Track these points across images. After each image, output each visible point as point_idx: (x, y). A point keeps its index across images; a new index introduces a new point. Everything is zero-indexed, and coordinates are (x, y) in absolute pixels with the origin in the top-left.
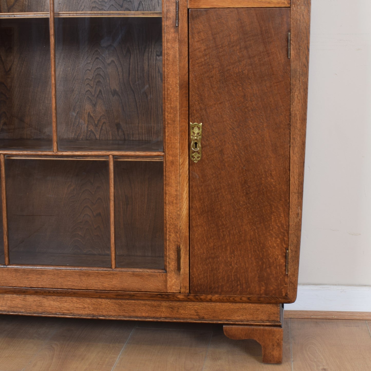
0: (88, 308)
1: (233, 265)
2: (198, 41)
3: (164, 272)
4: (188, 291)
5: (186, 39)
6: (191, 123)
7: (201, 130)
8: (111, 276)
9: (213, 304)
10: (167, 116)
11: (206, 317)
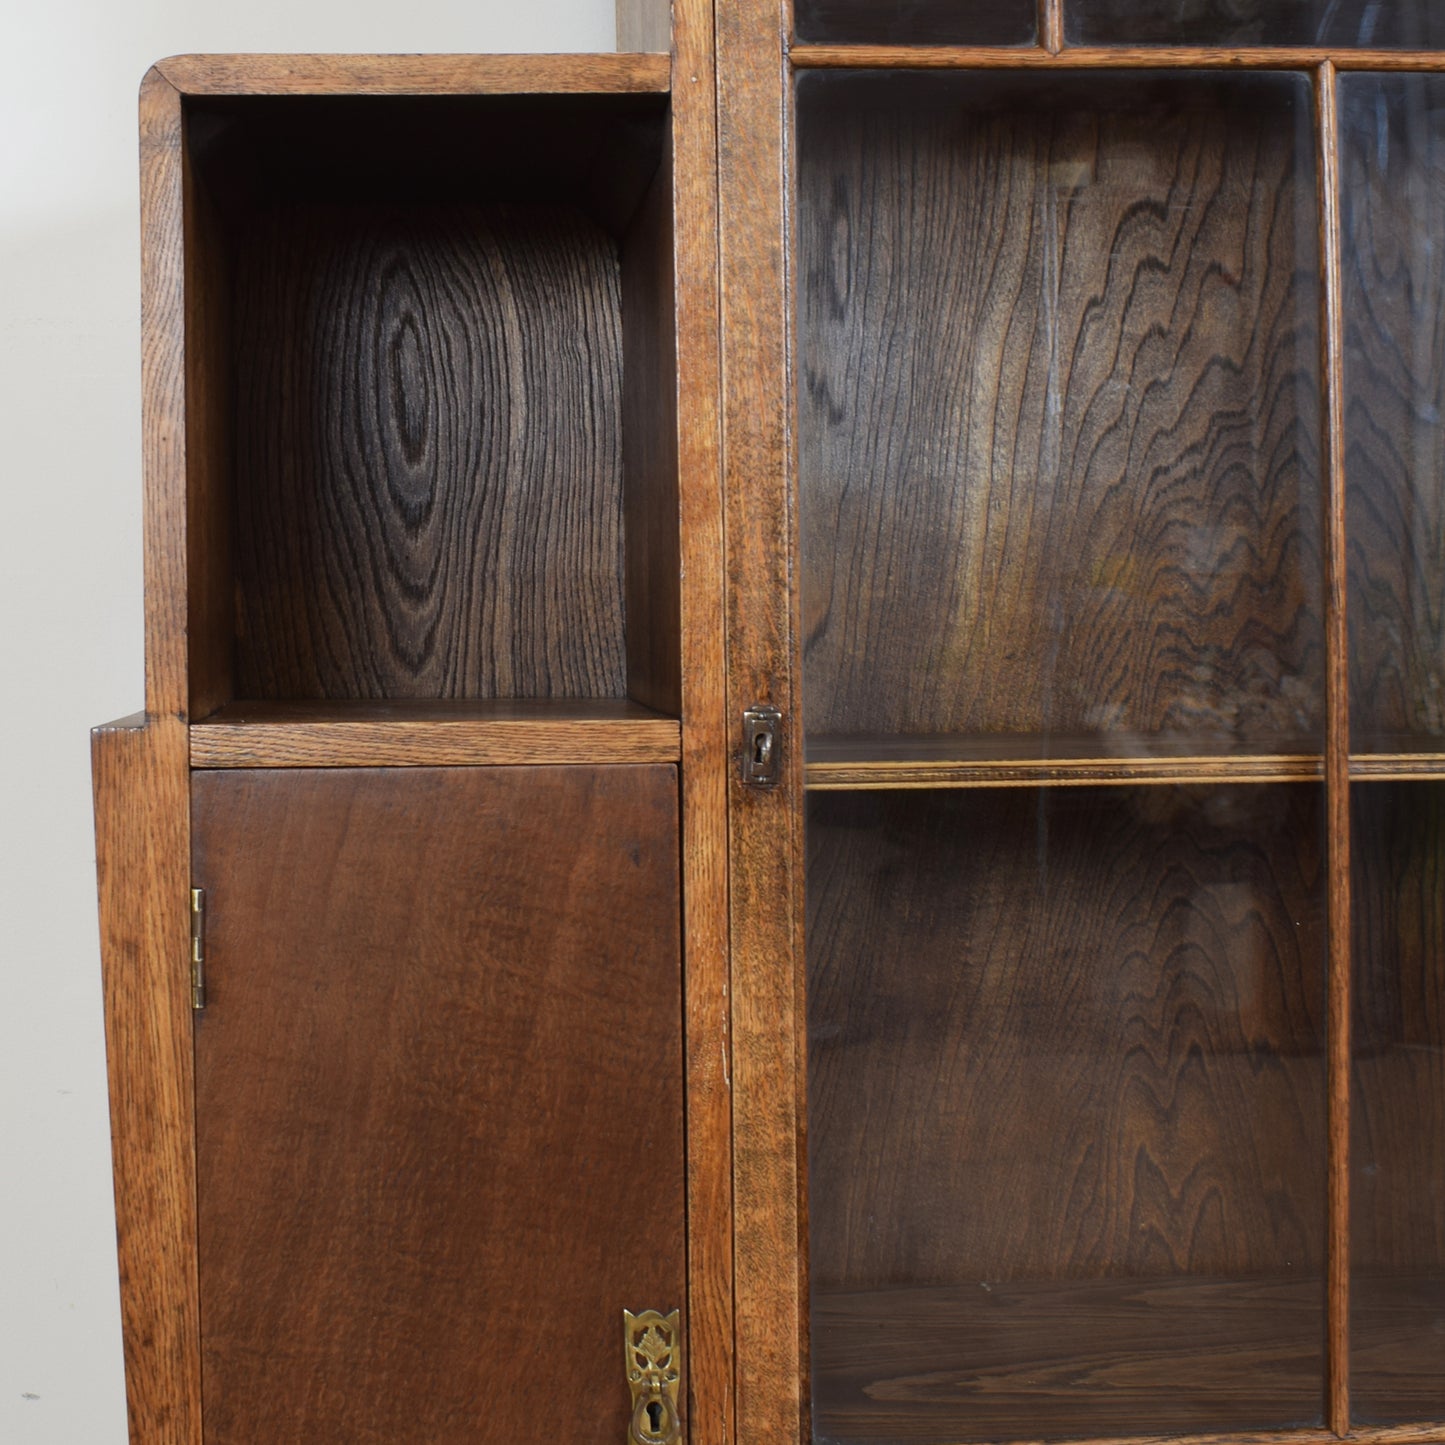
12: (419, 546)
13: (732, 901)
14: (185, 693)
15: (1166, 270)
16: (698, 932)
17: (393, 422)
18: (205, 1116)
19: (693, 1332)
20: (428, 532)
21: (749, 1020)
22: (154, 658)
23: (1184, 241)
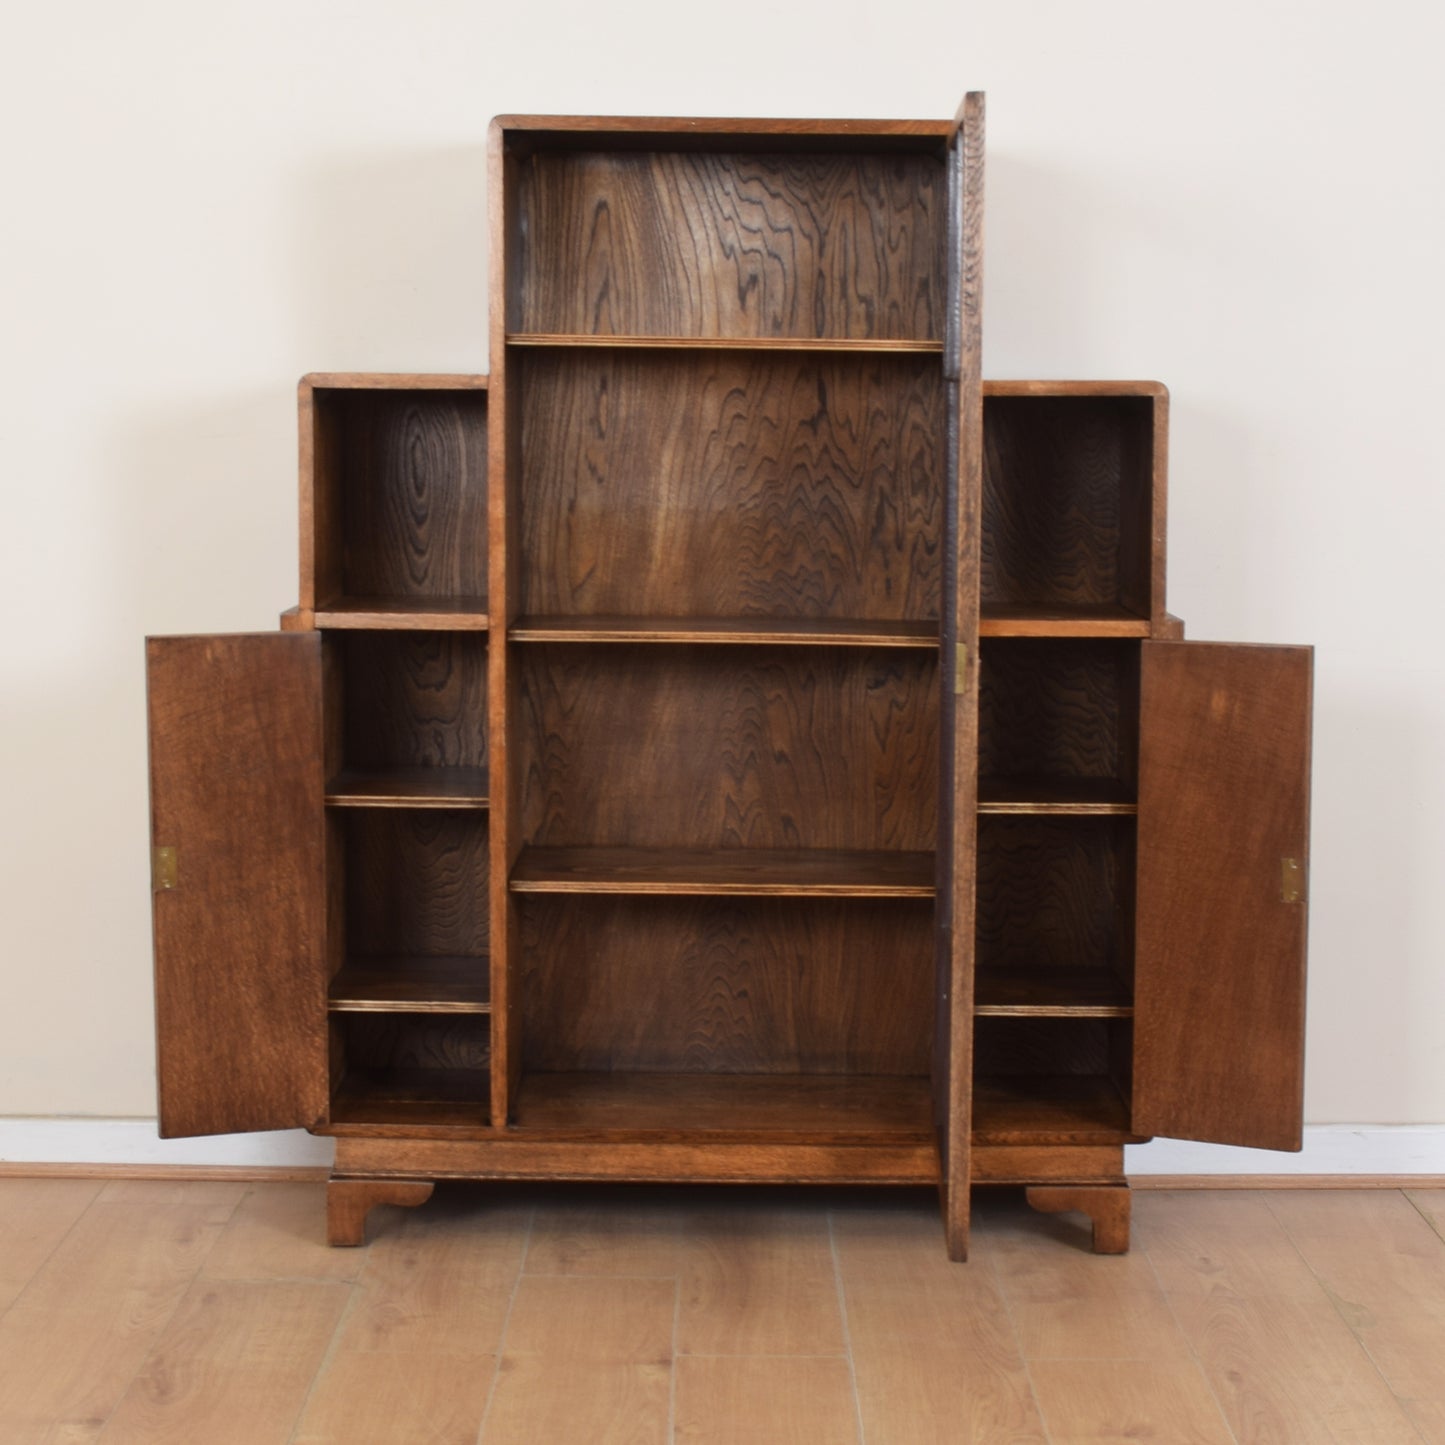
0: (779, 1163)
9: (1008, 1150)
11: (994, 1173)
12: (422, 533)
14: (313, 602)
15: (744, 418)
16: (494, 691)
17: (412, 481)
20: (426, 527)
22: (302, 588)
23: (753, 408)
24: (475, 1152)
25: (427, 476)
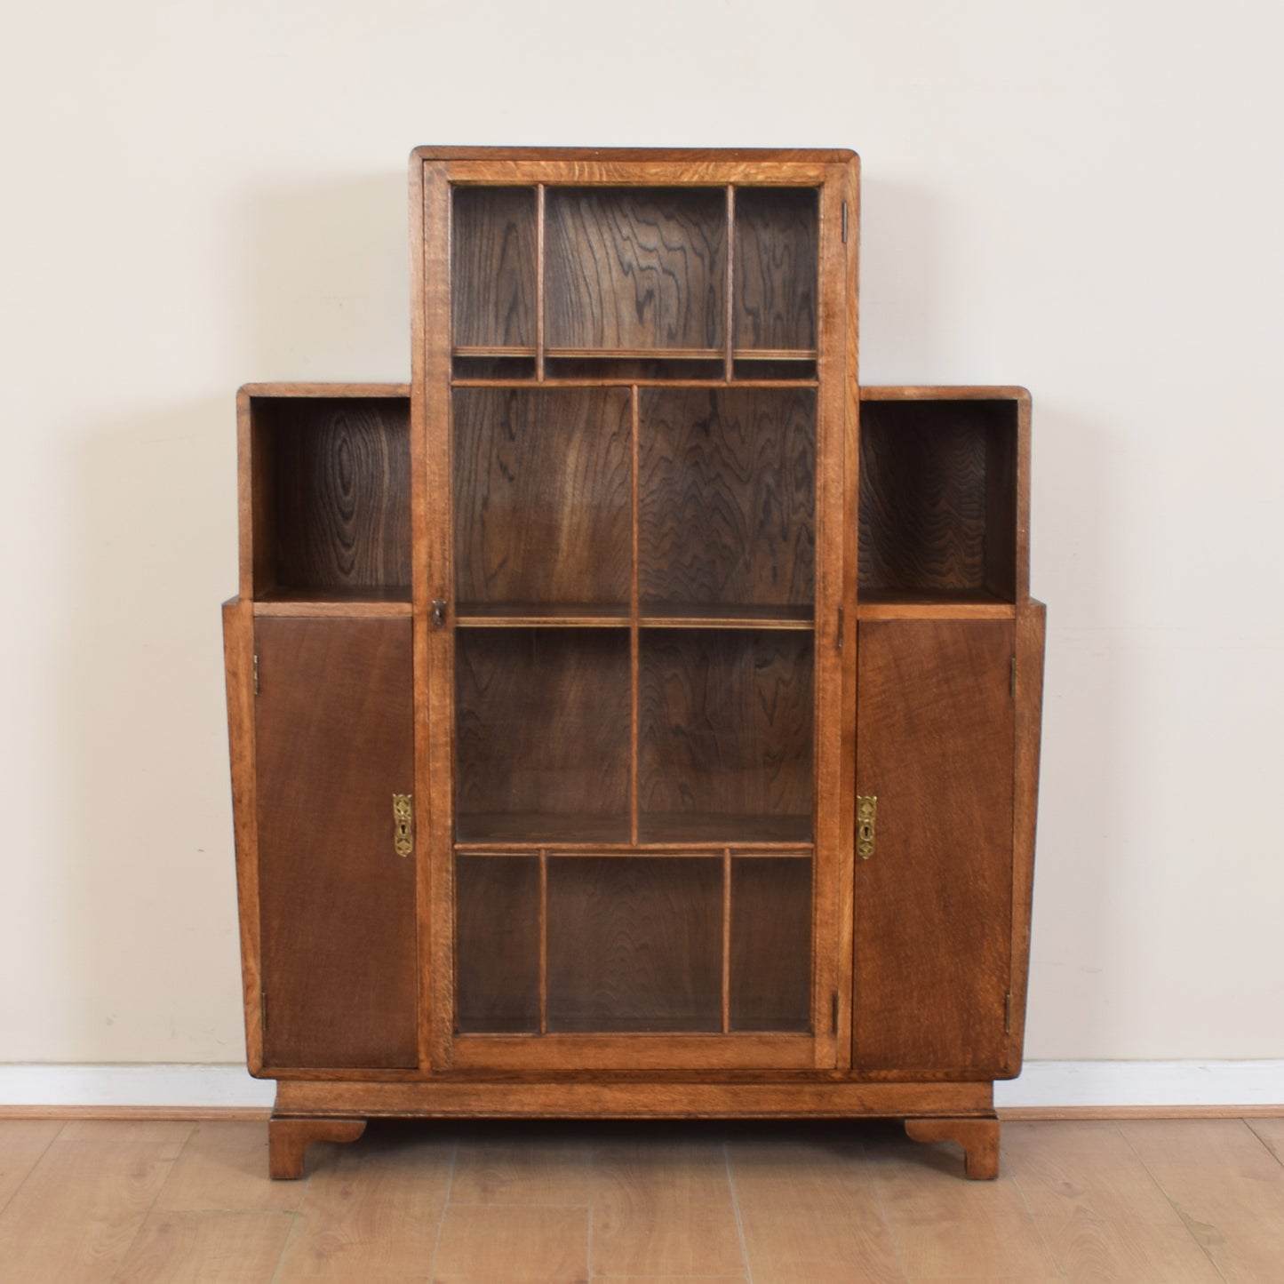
0: (680, 1100)
1: (922, 1020)
2: (872, 670)
3: (809, 1037)
4: (848, 1066)
5: (854, 667)
6: (859, 797)
7: (875, 807)
8: (722, 1046)
9: (887, 1086)
10: (822, 787)
11: (875, 1107)
12: (348, 527)
13: (429, 663)
14: (252, 592)
16: (418, 672)
17: (339, 481)
18: (258, 728)
19: (417, 803)
20: (352, 522)
21: (434, 701)
22: (242, 580)
23: (650, 412)
24: (403, 1093)
25: (353, 477)
